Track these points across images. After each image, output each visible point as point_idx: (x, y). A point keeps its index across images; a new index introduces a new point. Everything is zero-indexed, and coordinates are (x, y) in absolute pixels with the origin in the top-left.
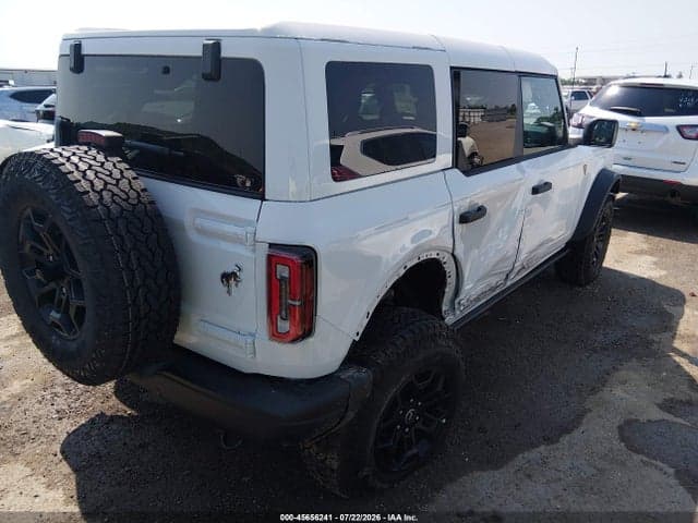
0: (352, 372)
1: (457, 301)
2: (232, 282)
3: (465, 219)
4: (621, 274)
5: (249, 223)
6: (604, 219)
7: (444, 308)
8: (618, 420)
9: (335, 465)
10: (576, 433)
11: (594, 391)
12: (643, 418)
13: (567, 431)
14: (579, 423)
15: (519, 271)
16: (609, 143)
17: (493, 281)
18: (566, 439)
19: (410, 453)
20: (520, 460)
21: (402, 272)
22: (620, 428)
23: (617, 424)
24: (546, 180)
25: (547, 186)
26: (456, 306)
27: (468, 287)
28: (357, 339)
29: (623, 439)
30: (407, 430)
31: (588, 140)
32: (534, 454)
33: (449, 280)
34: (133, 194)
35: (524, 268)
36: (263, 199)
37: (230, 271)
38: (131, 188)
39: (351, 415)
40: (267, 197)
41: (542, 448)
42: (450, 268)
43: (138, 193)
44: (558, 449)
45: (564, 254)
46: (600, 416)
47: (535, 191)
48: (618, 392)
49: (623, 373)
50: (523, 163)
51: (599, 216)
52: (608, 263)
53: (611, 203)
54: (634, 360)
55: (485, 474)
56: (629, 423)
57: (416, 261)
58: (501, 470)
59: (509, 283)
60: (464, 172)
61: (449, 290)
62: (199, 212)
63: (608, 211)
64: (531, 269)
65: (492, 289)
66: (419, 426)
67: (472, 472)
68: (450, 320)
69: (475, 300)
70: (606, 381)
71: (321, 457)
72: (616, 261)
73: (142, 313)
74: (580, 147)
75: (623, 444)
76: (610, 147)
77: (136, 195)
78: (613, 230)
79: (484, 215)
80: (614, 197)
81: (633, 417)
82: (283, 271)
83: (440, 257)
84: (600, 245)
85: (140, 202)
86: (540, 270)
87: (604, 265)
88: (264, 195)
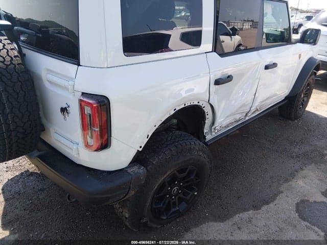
0: (135, 169)
1: (213, 128)
2: (65, 113)
3: (218, 82)
4: (315, 115)
5: (71, 79)
6: (308, 85)
7: (205, 131)
8: (297, 200)
9: (127, 216)
10: (271, 205)
11: (287, 180)
12: (312, 200)
13: (267, 203)
14: (275, 199)
15: (254, 112)
16: (314, 43)
17: (238, 117)
18: (264, 208)
19: (173, 210)
20: (236, 218)
21: (173, 112)
22: (297, 204)
23: (296, 202)
24: (274, 62)
25: (274, 65)
26: (213, 130)
27: (220, 120)
28: (140, 150)
29: (297, 211)
30: (173, 197)
31: (303, 40)
32: (245, 215)
33: (207, 117)
34: (8, 59)
35: (257, 110)
36: (79, 65)
37: (64, 107)
38: (8, 55)
39: (132, 193)
40: (81, 64)
41: (251, 212)
42: (207, 110)
43: (11, 58)
44: (259, 214)
45: (284, 103)
46: (287, 196)
47: (267, 67)
48: (301, 183)
49: (305, 171)
50: (260, 51)
51: (305, 83)
52: (309, 108)
53: (313, 76)
54: (313, 164)
55: (215, 224)
56: (303, 201)
57: (183, 106)
58: (225, 223)
59: (247, 118)
60: (220, 55)
61: (208, 122)
62: (49, 71)
63: (311, 81)
64: (261, 111)
65: (237, 121)
66: (181, 195)
67: (208, 222)
68: (209, 137)
69: (225, 127)
70: (295, 176)
71: (121, 210)
72: (314, 108)
73: (11, 128)
74: (298, 44)
75: (297, 214)
76: (315, 44)
77: (10, 59)
78: (314, 91)
79: (231, 80)
80: (315, 73)
81: (306, 198)
82: (88, 110)
83: (200, 104)
84: (305, 99)
85: (12, 63)
86: (267, 111)
87: (307, 109)
88: (79, 62)
